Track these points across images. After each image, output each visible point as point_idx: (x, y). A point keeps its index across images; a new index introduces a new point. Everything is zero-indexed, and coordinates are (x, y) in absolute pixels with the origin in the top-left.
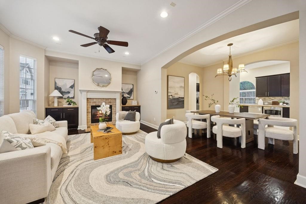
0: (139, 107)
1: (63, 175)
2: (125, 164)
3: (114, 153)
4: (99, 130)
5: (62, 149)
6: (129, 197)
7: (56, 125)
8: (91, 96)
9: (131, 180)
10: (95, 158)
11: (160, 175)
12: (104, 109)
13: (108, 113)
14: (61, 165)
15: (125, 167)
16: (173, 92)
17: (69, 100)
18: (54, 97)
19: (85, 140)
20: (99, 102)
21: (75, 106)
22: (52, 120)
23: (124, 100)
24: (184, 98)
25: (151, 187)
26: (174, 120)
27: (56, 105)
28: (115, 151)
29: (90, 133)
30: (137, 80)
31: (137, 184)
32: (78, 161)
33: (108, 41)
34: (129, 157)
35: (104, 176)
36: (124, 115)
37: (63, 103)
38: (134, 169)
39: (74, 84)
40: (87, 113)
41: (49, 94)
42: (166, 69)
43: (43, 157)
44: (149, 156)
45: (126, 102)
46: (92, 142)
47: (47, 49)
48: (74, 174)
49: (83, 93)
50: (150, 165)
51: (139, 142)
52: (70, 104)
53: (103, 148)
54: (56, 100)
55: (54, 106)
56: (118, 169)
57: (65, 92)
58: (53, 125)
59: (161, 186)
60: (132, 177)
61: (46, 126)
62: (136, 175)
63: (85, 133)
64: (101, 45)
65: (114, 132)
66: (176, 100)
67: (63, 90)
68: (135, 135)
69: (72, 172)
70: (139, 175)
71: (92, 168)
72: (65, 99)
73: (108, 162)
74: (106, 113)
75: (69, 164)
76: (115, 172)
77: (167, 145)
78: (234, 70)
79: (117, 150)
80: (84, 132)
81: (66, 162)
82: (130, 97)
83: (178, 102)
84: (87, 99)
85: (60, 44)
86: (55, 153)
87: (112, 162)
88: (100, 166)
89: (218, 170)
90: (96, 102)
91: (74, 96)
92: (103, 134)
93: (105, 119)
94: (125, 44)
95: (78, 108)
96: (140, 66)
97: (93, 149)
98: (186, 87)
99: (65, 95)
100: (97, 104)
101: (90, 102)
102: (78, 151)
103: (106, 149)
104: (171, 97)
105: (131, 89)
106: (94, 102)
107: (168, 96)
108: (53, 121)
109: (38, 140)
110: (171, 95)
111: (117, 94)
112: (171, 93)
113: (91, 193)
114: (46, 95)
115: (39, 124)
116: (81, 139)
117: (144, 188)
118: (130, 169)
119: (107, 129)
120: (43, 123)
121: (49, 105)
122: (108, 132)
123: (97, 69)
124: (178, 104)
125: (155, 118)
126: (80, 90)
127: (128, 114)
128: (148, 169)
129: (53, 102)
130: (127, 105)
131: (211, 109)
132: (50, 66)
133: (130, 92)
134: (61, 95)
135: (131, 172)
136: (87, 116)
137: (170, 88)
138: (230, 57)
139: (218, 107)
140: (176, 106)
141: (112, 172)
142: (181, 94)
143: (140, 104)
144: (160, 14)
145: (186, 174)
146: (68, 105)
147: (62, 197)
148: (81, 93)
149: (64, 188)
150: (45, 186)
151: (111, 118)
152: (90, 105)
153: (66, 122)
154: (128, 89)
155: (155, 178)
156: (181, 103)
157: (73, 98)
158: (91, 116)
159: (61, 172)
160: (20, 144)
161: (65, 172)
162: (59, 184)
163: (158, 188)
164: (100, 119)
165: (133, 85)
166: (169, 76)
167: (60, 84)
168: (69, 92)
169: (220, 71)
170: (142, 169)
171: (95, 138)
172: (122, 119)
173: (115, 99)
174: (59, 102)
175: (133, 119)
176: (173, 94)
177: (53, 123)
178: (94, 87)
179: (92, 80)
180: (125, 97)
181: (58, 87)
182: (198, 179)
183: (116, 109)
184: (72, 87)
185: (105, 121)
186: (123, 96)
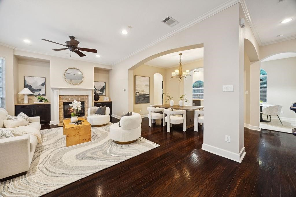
0: (111, 102)
1: (39, 158)
2: (92, 148)
3: (84, 140)
4: (71, 123)
5: (38, 138)
6: (92, 165)
7: (29, 120)
8: (62, 93)
9: (95, 156)
10: (67, 146)
11: (118, 152)
12: (76, 105)
13: (80, 109)
14: (37, 152)
15: (92, 149)
16: (140, 89)
17: (40, 97)
18: (24, 94)
19: (58, 133)
20: (72, 99)
21: (47, 103)
22: (24, 116)
23: (96, 96)
24: (149, 94)
25: (109, 159)
26: (133, 113)
27: (26, 102)
28: (85, 139)
29: (63, 127)
30: (108, 78)
31: (99, 158)
32: (52, 148)
33: (79, 48)
34: (96, 142)
35: (75, 156)
36: (95, 110)
37: (33, 100)
38: (100, 150)
39: (45, 82)
40: (59, 109)
41: (18, 92)
42: (133, 71)
43: (26, 141)
44: (113, 141)
45: (99, 98)
46: (64, 134)
47: (16, 48)
48: (49, 157)
49: (55, 91)
50: (112, 147)
51: (107, 132)
52: (41, 101)
53: (74, 136)
54: (26, 98)
55: (24, 103)
56: (86, 151)
57: (35, 90)
58: (27, 120)
59: (117, 157)
60: (97, 155)
61: (19, 121)
62: (100, 154)
63: (58, 127)
64: (72, 51)
65: (84, 124)
66: (143, 96)
67: (33, 87)
68: (104, 127)
69: (47, 156)
70: (103, 153)
71: (64, 152)
72: (36, 96)
73: (79, 147)
74: (77, 109)
75: (44, 151)
76: (84, 153)
77: (125, 131)
78: (184, 74)
79: (87, 138)
80: (56, 126)
81: (41, 150)
82: (102, 94)
83: (144, 98)
84: (59, 96)
85: (31, 46)
86: (33, 141)
87: (82, 147)
88: (71, 150)
89: (160, 145)
90: (68, 99)
91: (45, 94)
92: (74, 125)
93: (76, 114)
94: (95, 51)
95: (50, 104)
96: (112, 66)
97: (65, 139)
98: (151, 85)
99: (35, 93)
100: (70, 100)
101: (63, 99)
102: (52, 141)
103: (77, 138)
104: (138, 94)
105: (103, 87)
106: (67, 99)
107: (135, 93)
108: (26, 117)
109: (17, 131)
110: (138, 92)
111: (89, 91)
112: (138, 90)
113: (64, 166)
114: (16, 93)
115: (13, 120)
116: (54, 132)
117: (104, 160)
118: (96, 150)
119: (78, 122)
120: (16, 119)
121: (18, 103)
122: (79, 124)
123: (69, 68)
124: (144, 100)
125: (123, 112)
126: (52, 88)
127: (99, 109)
128: (110, 149)
129: (23, 99)
130: (100, 101)
131: (167, 103)
132: (19, 64)
133: (103, 89)
134: (31, 93)
135: (97, 152)
136: (59, 112)
137: (137, 86)
138: (180, 63)
139: (172, 102)
140: (142, 102)
141: (81, 153)
142: (147, 92)
143: (111, 100)
144: (121, 32)
145: (137, 150)
146: (39, 101)
147: (41, 171)
148: (53, 91)
149: (41, 166)
150: (27, 163)
151: (84, 113)
152: (62, 102)
153: (38, 118)
154: (100, 86)
155: (114, 154)
156: (147, 99)
157: (45, 95)
158: (63, 112)
159: (38, 156)
160: (4, 133)
161: (41, 156)
162: (37, 164)
163: (114, 159)
164: (72, 114)
165: (105, 83)
166: (136, 76)
167: (29, 81)
168: (40, 90)
169: (174, 74)
170: (106, 149)
171: (67, 129)
172: (93, 113)
173: (88, 96)
174: (29, 99)
175: (103, 113)
176: (140, 91)
177: (26, 119)
178: (67, 85)
179: (64, 79)
180: (97, 94)
181: (27, 84)
182: (143, 152)
183: (88, 105)
184: (43, 84)
185: (77, 115)
186: (95, 93)
